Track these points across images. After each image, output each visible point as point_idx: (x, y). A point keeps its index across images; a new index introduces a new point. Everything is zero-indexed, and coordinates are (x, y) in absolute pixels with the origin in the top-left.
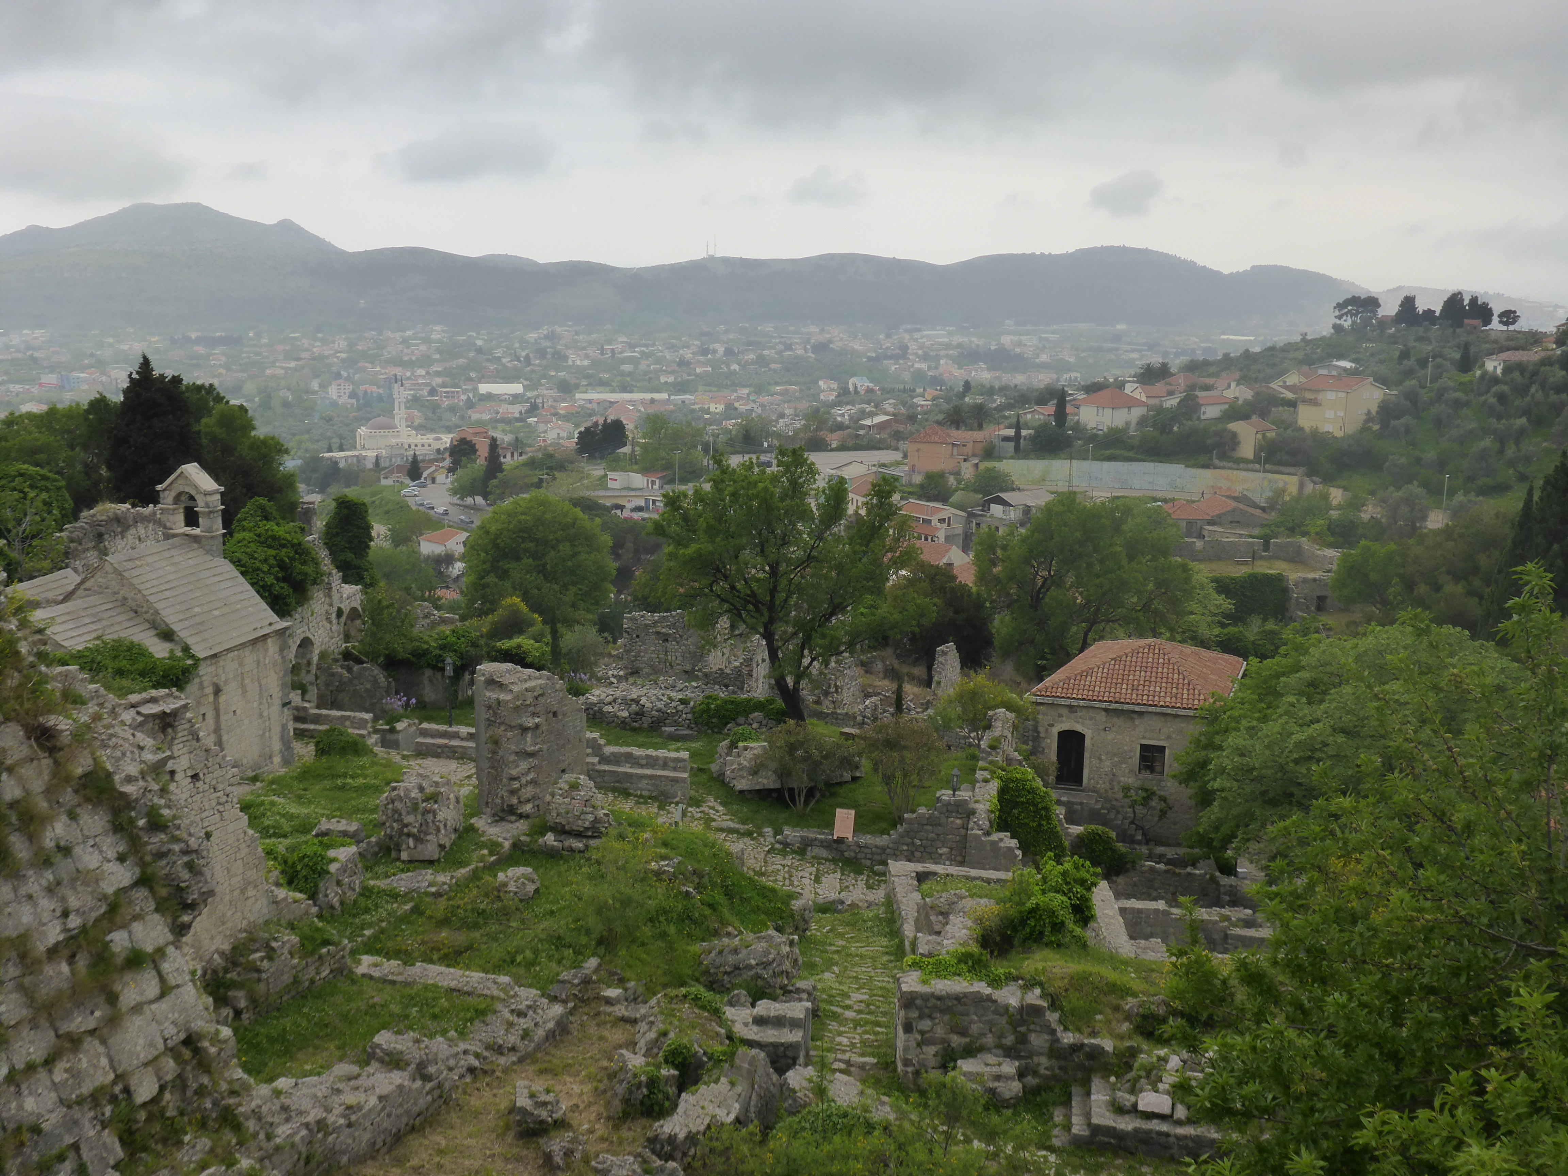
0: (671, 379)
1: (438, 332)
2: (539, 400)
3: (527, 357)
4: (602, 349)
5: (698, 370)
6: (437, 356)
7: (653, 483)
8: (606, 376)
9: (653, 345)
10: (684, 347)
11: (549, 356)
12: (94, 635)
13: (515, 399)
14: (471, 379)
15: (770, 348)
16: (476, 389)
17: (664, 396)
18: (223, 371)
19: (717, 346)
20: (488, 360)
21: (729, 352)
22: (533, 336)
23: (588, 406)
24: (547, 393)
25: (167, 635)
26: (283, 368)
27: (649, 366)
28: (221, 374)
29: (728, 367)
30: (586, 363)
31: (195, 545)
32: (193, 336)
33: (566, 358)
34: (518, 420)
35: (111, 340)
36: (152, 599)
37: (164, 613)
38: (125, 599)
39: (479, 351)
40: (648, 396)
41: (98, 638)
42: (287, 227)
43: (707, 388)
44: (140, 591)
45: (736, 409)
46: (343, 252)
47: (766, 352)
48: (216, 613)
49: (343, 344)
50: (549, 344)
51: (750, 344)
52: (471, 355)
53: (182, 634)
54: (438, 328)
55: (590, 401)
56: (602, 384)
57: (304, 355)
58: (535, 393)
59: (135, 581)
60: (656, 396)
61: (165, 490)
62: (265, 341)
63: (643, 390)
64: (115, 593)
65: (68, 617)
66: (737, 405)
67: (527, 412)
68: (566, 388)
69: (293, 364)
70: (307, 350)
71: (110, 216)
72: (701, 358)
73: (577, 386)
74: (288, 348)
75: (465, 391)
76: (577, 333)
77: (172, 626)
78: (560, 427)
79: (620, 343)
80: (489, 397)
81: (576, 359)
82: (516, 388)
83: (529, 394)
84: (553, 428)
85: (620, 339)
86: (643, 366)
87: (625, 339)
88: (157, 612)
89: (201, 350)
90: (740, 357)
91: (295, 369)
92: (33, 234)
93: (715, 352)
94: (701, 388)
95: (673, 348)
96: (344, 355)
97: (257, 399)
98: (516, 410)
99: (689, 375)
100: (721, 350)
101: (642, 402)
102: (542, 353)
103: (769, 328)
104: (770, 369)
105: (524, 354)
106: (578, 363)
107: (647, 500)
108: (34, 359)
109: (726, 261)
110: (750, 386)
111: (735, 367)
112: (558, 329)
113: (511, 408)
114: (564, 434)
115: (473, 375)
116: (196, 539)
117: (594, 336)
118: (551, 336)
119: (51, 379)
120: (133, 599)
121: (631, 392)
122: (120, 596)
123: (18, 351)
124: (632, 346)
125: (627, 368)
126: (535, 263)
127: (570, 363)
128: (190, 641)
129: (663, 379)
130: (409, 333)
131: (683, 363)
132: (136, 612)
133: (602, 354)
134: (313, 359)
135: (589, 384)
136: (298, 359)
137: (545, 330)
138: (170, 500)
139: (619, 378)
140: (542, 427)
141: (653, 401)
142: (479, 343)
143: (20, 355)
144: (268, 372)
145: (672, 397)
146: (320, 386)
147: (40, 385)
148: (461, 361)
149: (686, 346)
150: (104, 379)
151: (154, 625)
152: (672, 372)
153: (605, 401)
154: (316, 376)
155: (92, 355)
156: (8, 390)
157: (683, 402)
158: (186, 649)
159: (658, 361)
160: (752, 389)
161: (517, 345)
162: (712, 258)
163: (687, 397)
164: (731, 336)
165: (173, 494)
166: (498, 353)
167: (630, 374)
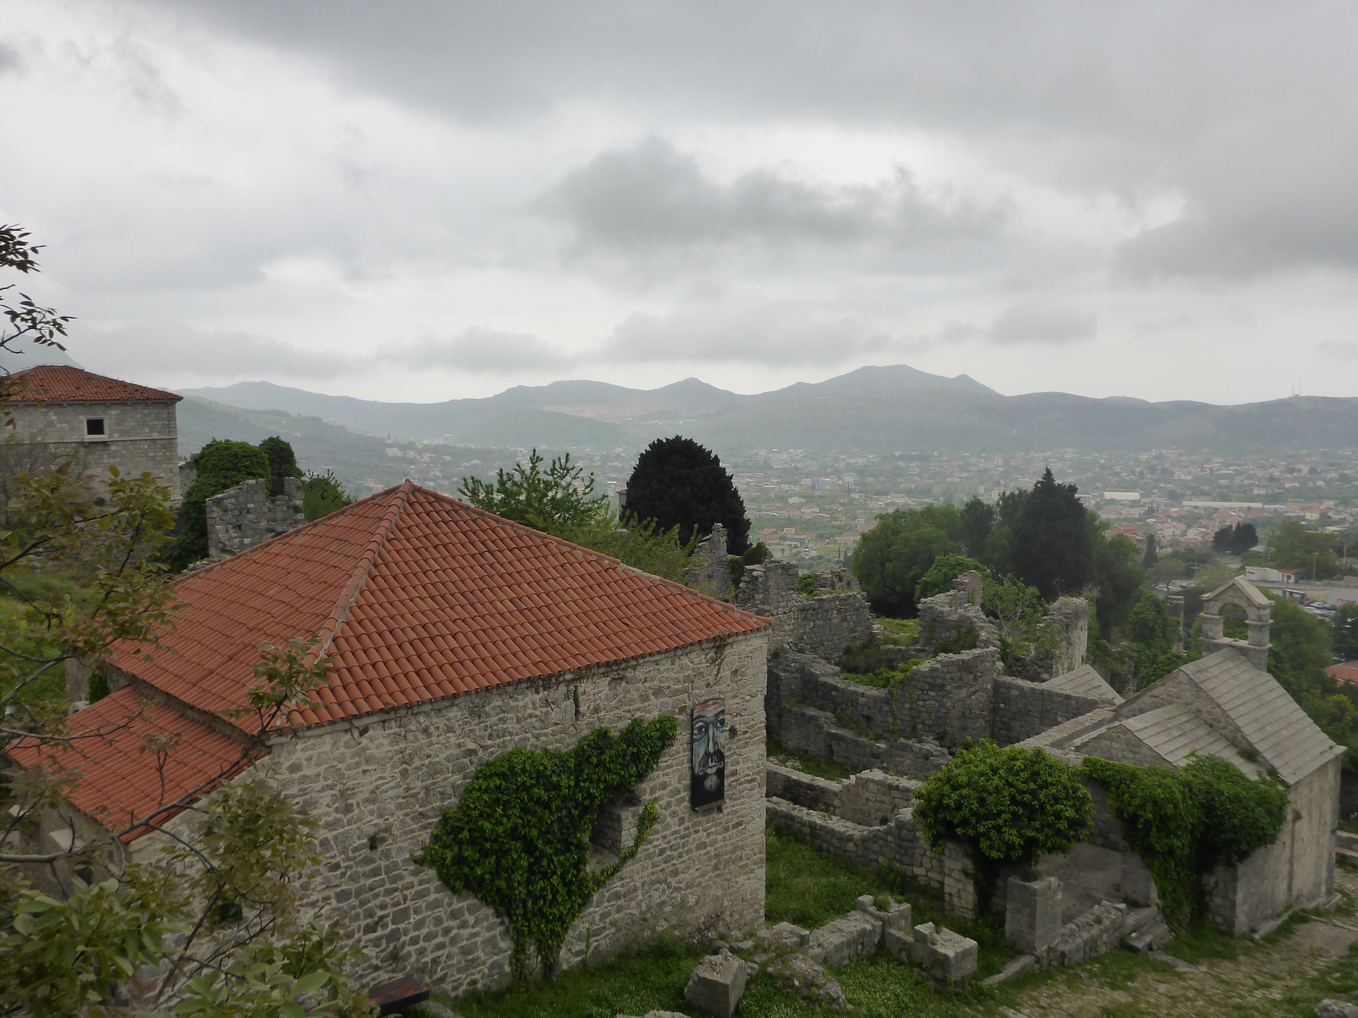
0: (1263, 492)
1: (1070, 453)
2: (1155, 506)
3: (1141, 473)
4: (1203, 469)
5: (1287, 485)
6: (1070, 471)
7: (1289, 578)
8: (1207, 488)
9: (1245, 465)
10: (1272, 466)
11: (1158, 472)
12: (1187, 751)
13: (1134, 504)
14: (1097, 488)
15: (1349, 468)
16: (1102, 496)
17: (1259, 505)
18: (918, 479)
19: (1301, 466)
20: (1109, 474)
21: (1313, 471)
22: (1144, 457)
23: (1196, 511)
24: (1159, 500)
25: (1251, 755)
26: (958, 477)
27: (1243, 481)
28: (916, 481)
29: (1314, 483)
30: (1189, 477)
31: (1243, 658)
32: (897, 454)
33: (1172, 474)
34: (1138, 520)
35: (843, 456)
36: (1233, 715)
37: (1247, 730)
38: (1199, 711)
39: (1102, 467)
40: (1246, 505)
41: (1193, 754)
42: (964, 379)
43: (1297, 500)
44: (1219, 706)
45: (1330, 517)
46: (1002, 397)
47: (1347, 472)
48: (1284, 733)
49: (1000, 461)
50: (1158, 463)
51: (1332, 464)
52: (1096, 470)
53: (1268, 756)
54: (1070, 450)
55: (1196, 507)
56: (1204, 494)
57: (974, 468)
58: (1149, 500)
59: (1213, 695)
60: (1253, 505)
61: (1211, 600)
62: (945, 458)
63: (1239, 500)
64: (1188, 704)
65: (1157, 729)
66: (1330, 514)
67: (1144, 514)
68: (1174, 497)
69: (965, 475)
70: (975, 465)
71: (848, 375)
72: (1288, 476)
73: (1183, 495)
74: (962, 463)
75: (1094, 497)
76: (1180, 455)
77: (1257, 746)
78: (1175, 527)
79: (1217, 462)
80: (1113, 502)
81: (1181, 475)
82: (1135, 496)
83: (1144, 500)
84: (1168, 528)
85: (1216, 460)
86: (1238, 481)
87: (1221, 460)
88: (1238, 729)
89: (902, 464)
90: (1323, 475)
91: (967, 478)
92: (800, 387)
93: (1299, 471)
94: (1290, 499)
95: (1262, 467)
96: (1002, 469)
97: (942, 499)
98: (1136, 512)
99: (1279, 488)
100: (1306, 470)
101: (1241, 509)
102: (1153, 470)
103: (1348, 452)
104: (1353, 486)
105: (1138, 470)
106: (1183, 477)
107: (1284, 592)
108: (796, 468)
109: (1309, 399)
110: (1335, 499)
111: (1321, 483)
112: (1164, 452)
113: (1132, 511)
114: (1179, 533)
115: (1099, 485)
116: (1243, 651)
117: (1195, 457)
118: (1159, 457)
119: (807, 481)
120: (1209, 713)
121: (1229, 501)
122: (1193, 708)
123: (786, 463)
124: (1227, 466)
125: (1224, 482)
126: (1147, 403)
127: (1176, 477)
128: (1277, 764)
129: (1256, 492)
130: (1048, 454)
131: (1272, 479)
132: (1211, 726)
133: (1202, 471)
134: (980, 471)
135: (1193, 494)
136: (969, 471)
137: (1154, 453)
138: (1215, 610)
139: (1217, 490)
140: (1159, 526)
141: (1249, 509)
142: (1102, 461)
143: (788, 466)
144: (948, 479)
145: (1266, 506)
146: (985, 490)
147: (801, 485)
148: (1089, 475)
149: (1274, 466)
150: (840, 482)
151: (1233, 743)
152: (1264, 487)
153: (1210, 507)
154: (983, 483)
155: (832, 466)
156: (781, 488)
157: (1275, 510)
158: (1273, 772)
159: (1250, 477)
160: (1337, 502)
161: (1132, 463)
162: (1297, 397)
163: (1279, 507)
164: (1314, 459)
165: (1220, 604)
166: (1118, 469)
167: (1226, 487)
